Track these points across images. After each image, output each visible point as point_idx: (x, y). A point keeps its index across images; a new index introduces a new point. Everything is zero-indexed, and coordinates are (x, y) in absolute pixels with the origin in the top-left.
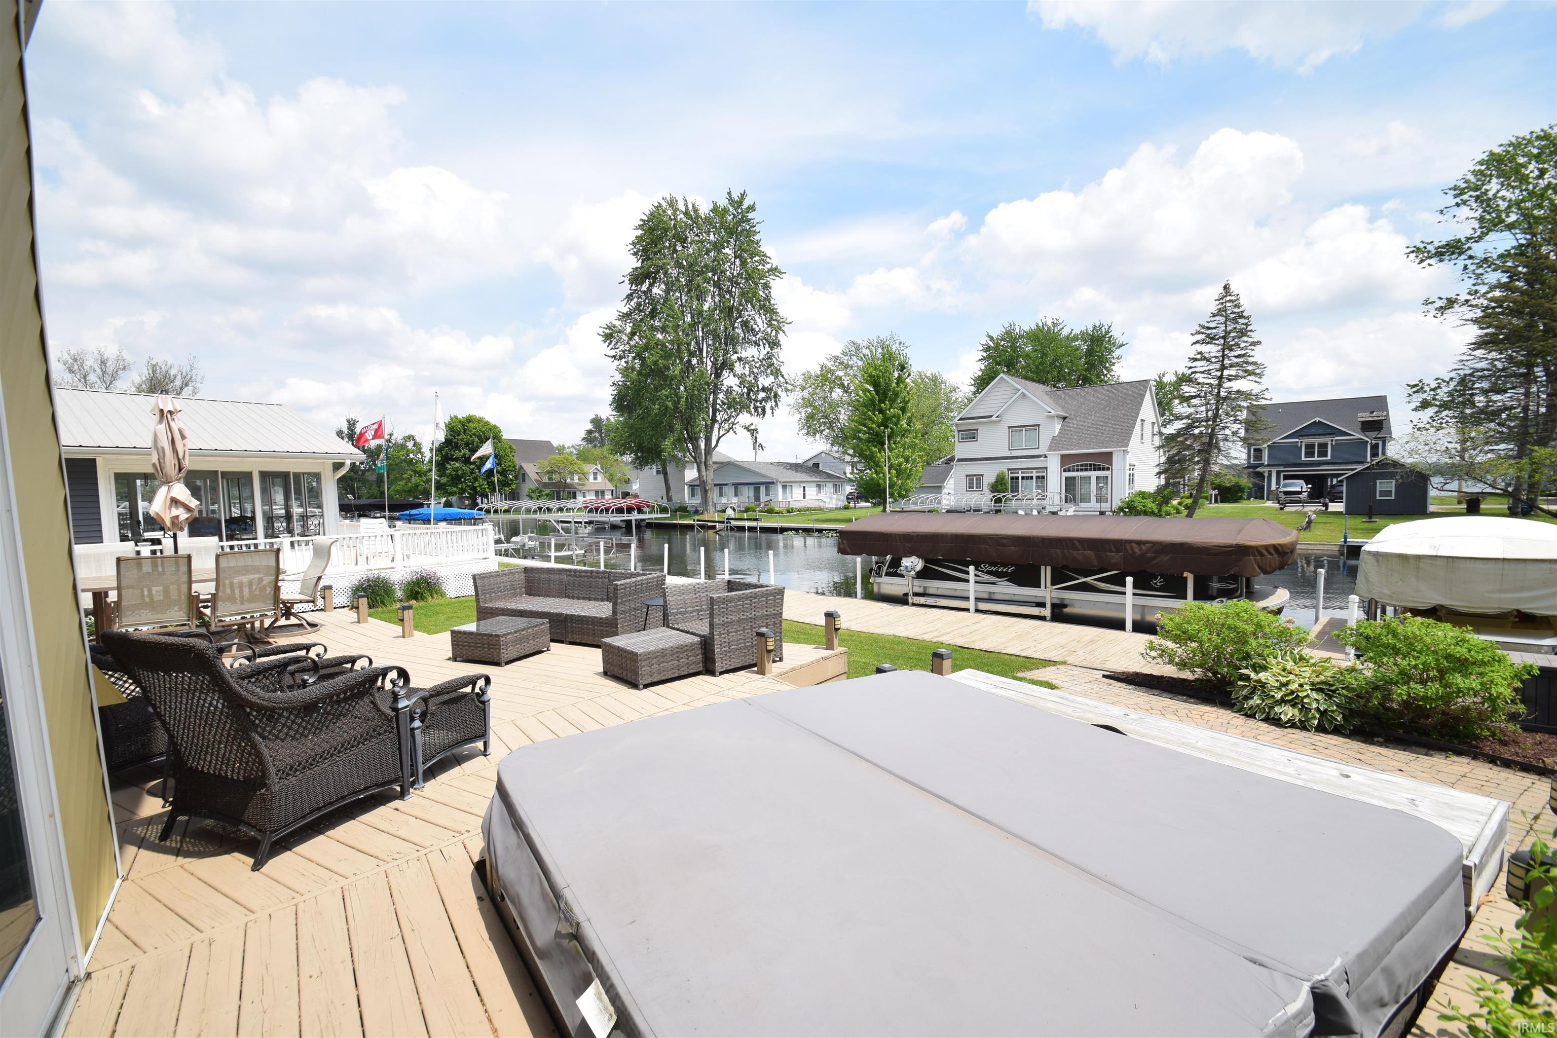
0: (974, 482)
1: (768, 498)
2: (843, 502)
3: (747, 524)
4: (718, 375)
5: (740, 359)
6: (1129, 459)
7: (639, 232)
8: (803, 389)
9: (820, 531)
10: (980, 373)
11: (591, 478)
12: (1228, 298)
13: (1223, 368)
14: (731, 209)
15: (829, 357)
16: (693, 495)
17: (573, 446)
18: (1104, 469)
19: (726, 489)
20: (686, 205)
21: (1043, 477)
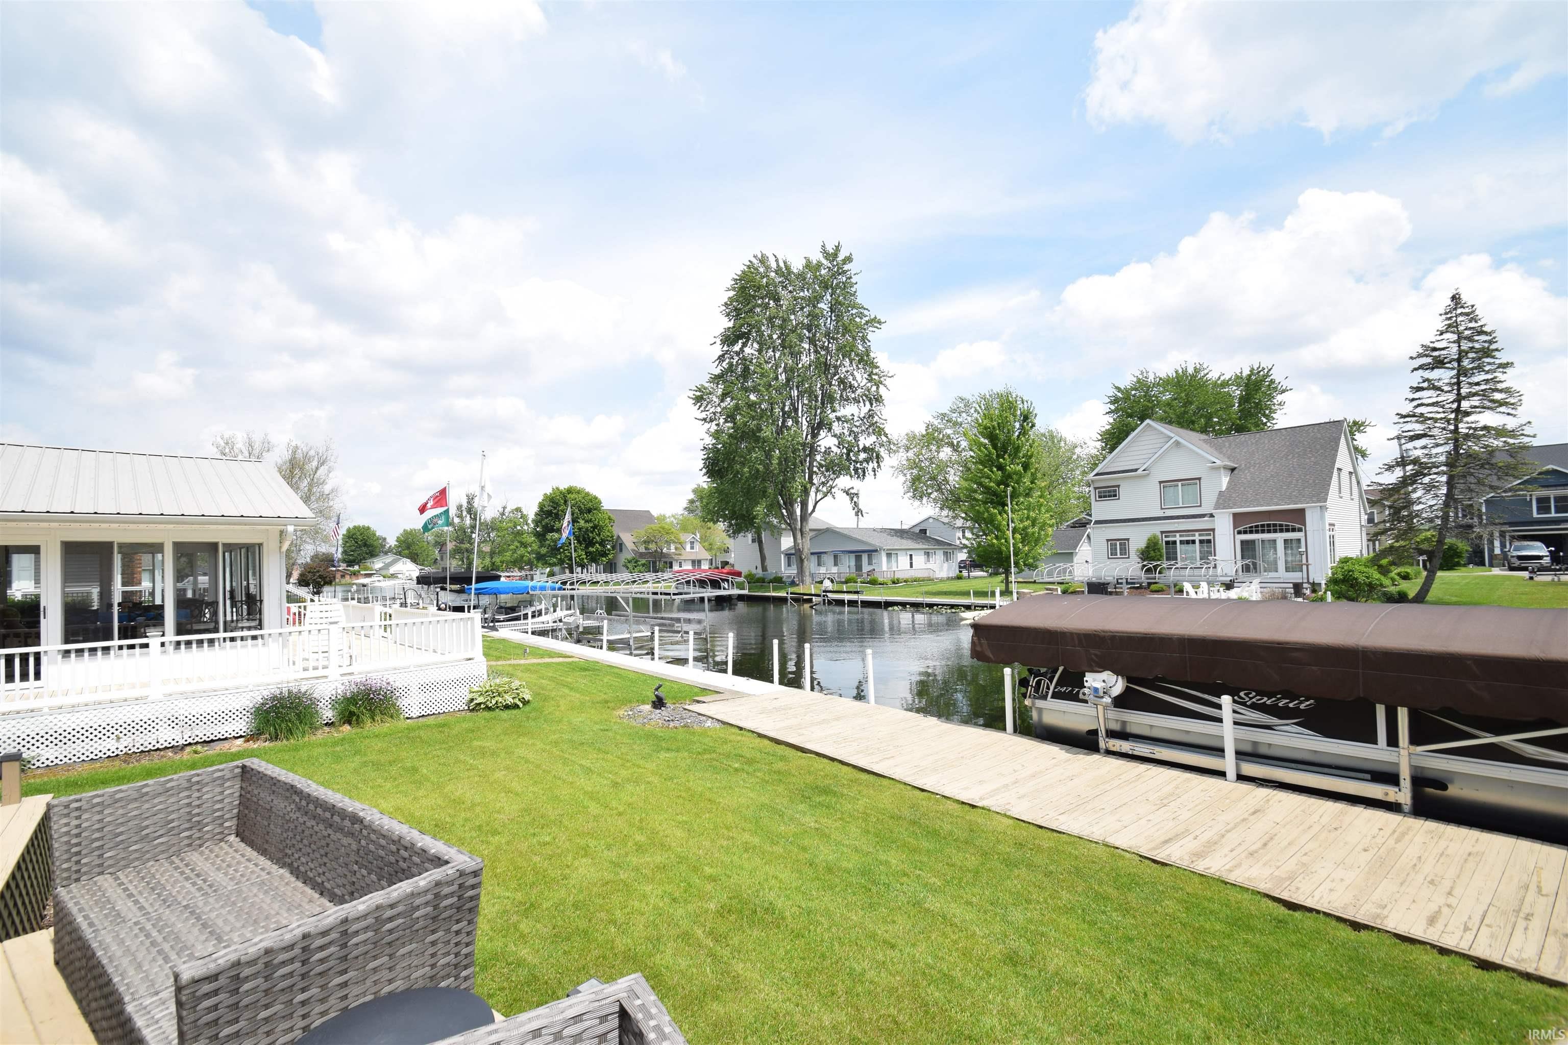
0: (1118, 548)
1: (870, 568)
2: (954, 572)
3: (847, 597)
4: (815, 436)
5: (838, 419)
6: (1329, 517)
7: (732, 293)
8: (908, 449)
9: (931, 606)
10: (1108, 427)
11: (688, 547)
12: (1459, 311)
13: (1459, 399)
14: (825, 262)
15: (935, 414)
16: (789, 565)
17: (673, 516)
18: (1294, 530)
19: (824, 558)
20: (777, 261)
21: (1209, 541)
